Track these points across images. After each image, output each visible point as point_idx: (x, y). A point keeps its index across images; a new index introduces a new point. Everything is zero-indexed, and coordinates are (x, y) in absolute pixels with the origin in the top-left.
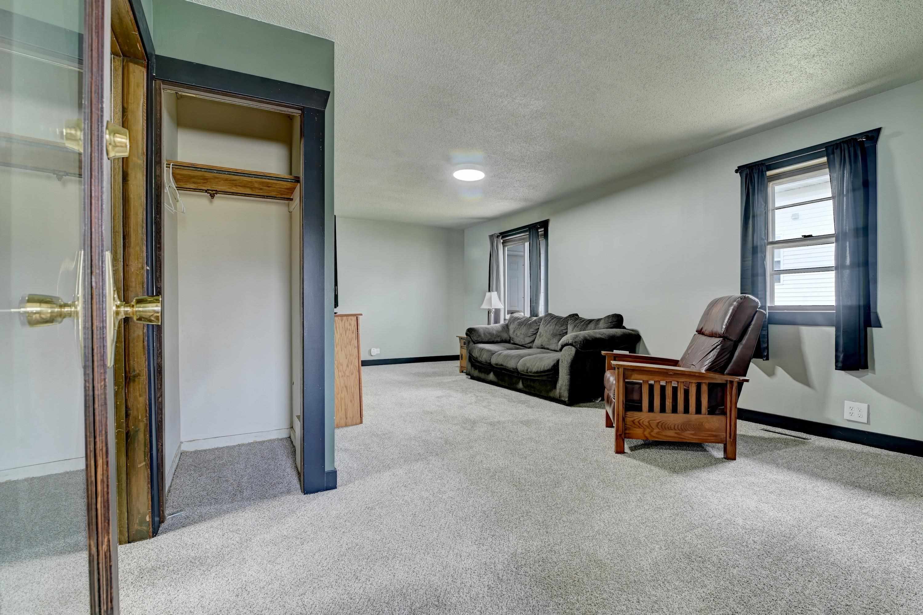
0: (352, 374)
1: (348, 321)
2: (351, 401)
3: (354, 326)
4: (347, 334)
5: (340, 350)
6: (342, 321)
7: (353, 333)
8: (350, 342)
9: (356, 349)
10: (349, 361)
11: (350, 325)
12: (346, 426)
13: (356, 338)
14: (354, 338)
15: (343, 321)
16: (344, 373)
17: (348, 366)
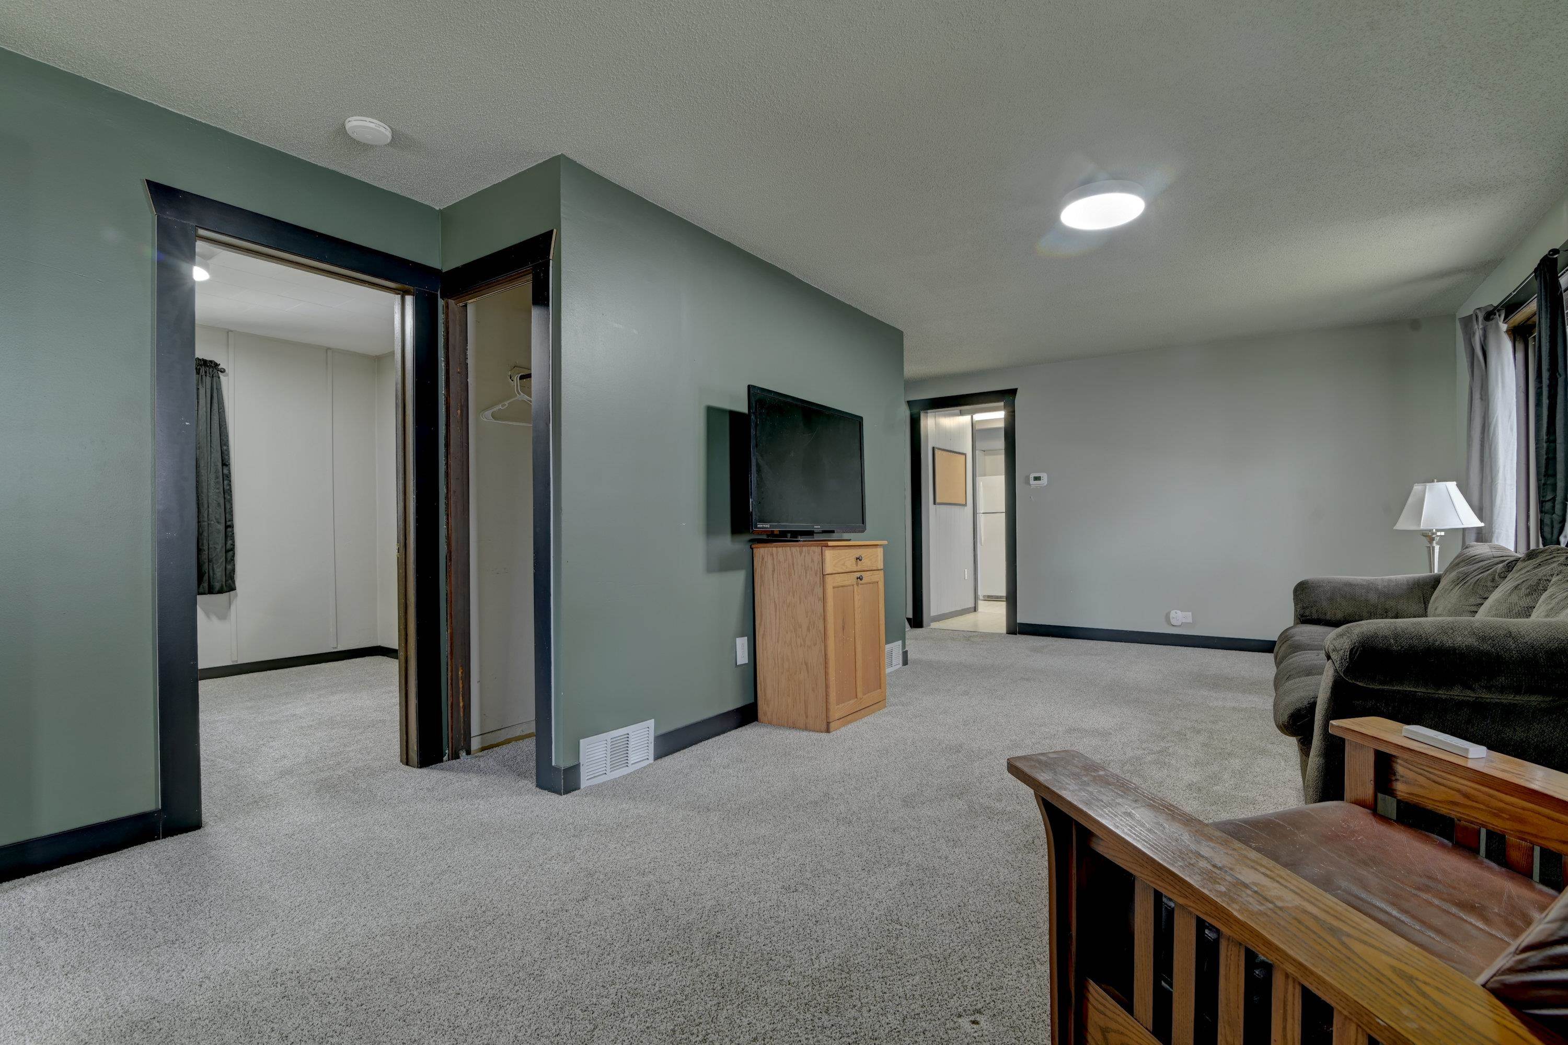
0: (815, 644)
1: (809, 554)
2: (813, 690)
3: (818, 563)
4: (808, 577)
5: (798, 602)
6: (801, 553)
7: (816, 574)
8: (813, 590)
9: (820, 602)
10: (810, 622)
11: (813, 561)
12: (806, 728)
13: (820, 584)
14: (818, 582)
15: (803, 554)
16: (804, 641)
17: (808, 630)
